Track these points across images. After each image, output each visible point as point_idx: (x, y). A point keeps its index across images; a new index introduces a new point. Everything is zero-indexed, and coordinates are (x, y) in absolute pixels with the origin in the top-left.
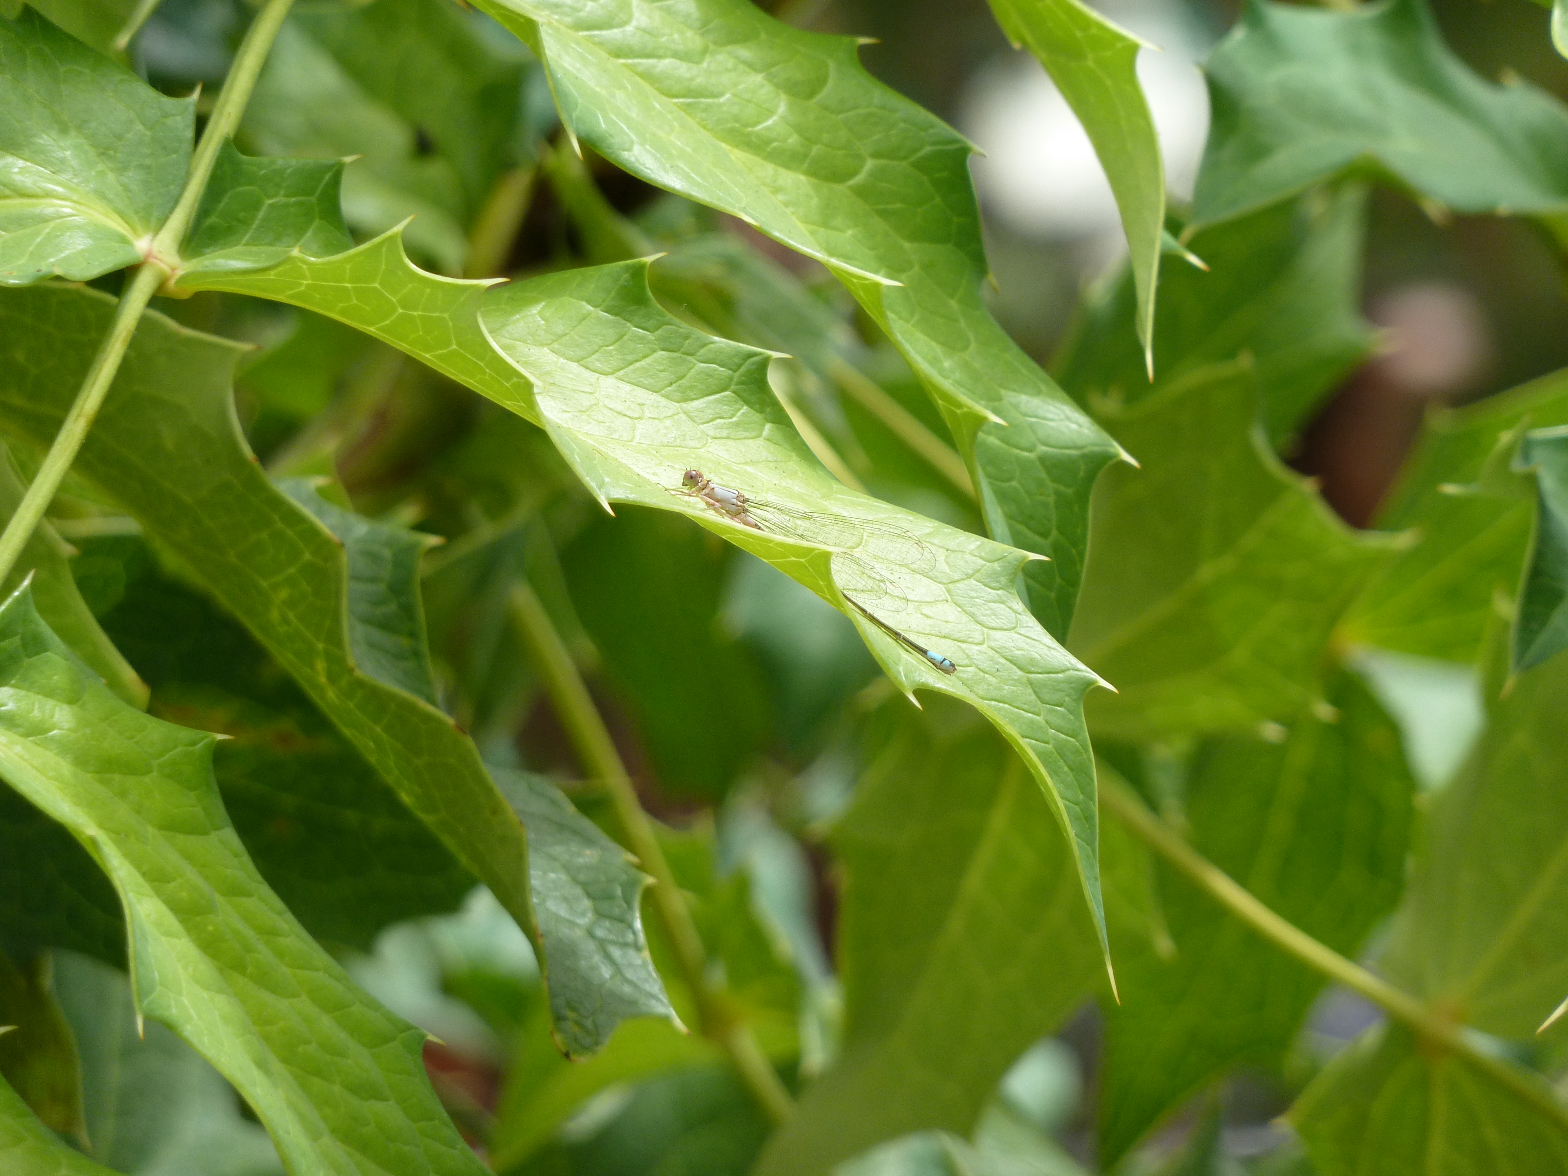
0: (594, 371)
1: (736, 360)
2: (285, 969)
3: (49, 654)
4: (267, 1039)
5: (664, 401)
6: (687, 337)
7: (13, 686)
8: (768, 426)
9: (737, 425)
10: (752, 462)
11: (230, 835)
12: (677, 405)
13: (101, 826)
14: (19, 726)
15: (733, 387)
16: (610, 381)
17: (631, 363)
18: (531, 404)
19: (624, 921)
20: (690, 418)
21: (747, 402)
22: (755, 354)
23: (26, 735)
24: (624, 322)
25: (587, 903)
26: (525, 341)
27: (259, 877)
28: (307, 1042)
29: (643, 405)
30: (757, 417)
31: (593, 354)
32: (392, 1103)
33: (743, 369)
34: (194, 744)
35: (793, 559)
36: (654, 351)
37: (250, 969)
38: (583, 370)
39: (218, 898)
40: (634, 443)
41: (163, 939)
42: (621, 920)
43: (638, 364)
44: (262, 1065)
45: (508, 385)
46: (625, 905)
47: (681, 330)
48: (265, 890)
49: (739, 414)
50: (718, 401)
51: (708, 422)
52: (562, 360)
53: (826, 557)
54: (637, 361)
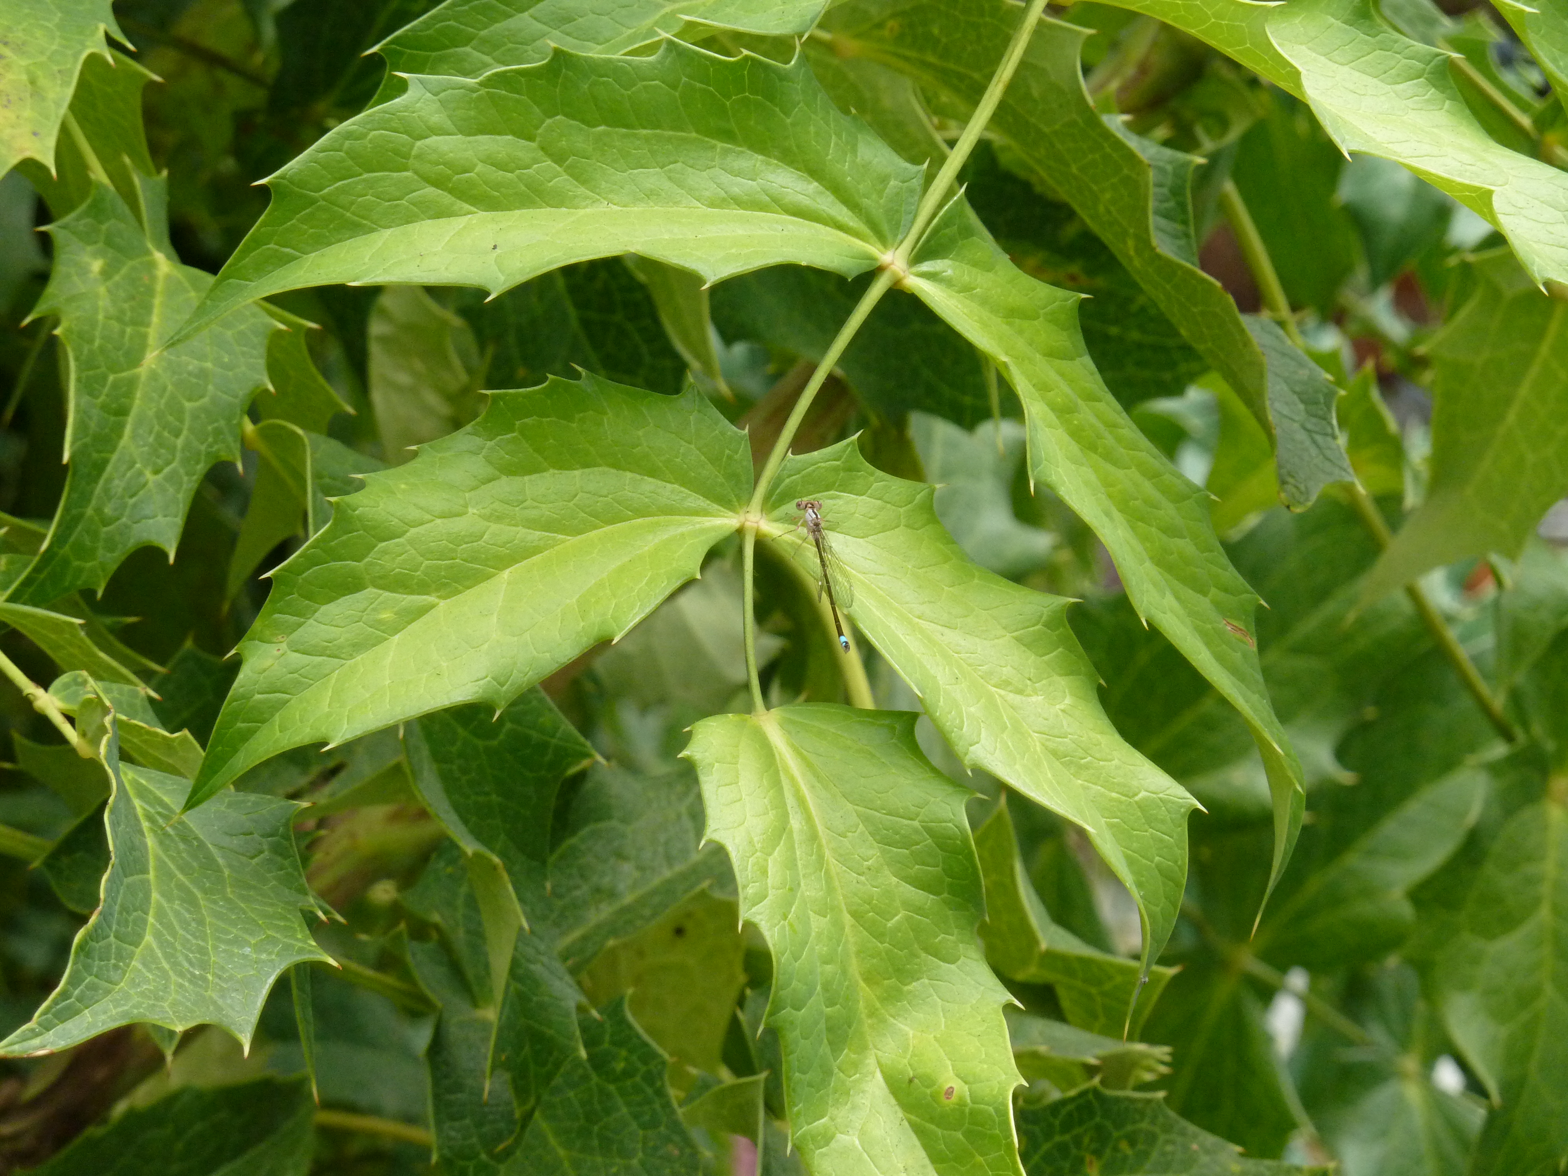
0: (1335, 62)
1: (1428, 58)
2: (1123, 450)
3: (975, 238)
4: (1110, 496)
5: (1381, 84)
6: (1396, 42)
7: (951, 259)
8: (1448, 102)
9: (1428, 101)
10: (1437, 126)
11: (1087, 360)
12: (1389, 86)
13: (1007, 354)
14: (954, 286)
15: (1425, 76)
16: (1346, 69)
17: (1359, 58)
18: (1299, 85)
19: (1325, 418)
20: (1397, 95)
21: (1434, 86)
22: (1438, 55)
23: (959, 292)
24: (1355, 30)
25: (1301, 407)
26: (1290, 41)
27: (1106, 389)
28: (1136, 499)
29: (1366, 86)
30: (1439, 95)
31: (1334, 51)
32: (1188, 540)
33: (1432, 64)
34: (1066, 300)
35: (1467, 194)
36: (1375, 50)
37: (1100, 450)
38: (1327, 61)
39: (1080, 402)
40: (1360, 112)
41: (1047, 429)
42: (1325, 419)
43: (1363, 59)
44: (1108, 514)
45: (1283, 72)
46: (1325, 409)
47: (1393, 37)
48: (1110, 397)
49: (1429, 93)
50: (1416, 84)
51: (1408, 99)
52: (1314, 55)
53: (1490, 193)
54: (1363, 57)
